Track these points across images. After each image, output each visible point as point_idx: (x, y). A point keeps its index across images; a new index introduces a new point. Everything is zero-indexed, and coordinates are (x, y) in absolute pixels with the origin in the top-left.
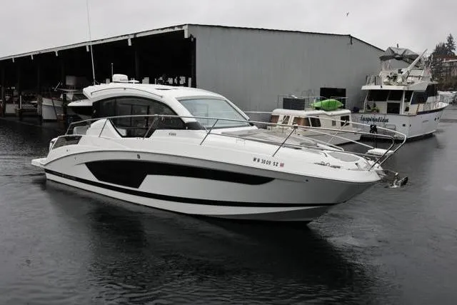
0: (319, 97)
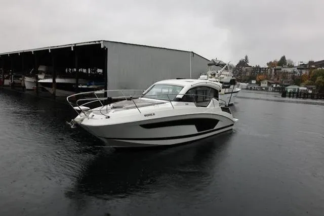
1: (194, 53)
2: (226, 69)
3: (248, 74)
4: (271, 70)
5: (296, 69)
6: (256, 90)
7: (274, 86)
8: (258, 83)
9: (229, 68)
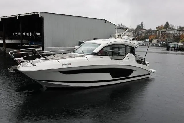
2: (128, 31)
3: (143, 35)
4: (159, 32)
5: (176, 31)
6: (149, 46)
7: (161, 43)
8: (151, 41)
9: (130, 31)
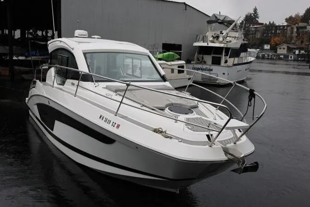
0: (161, 50)
1: (186, 5)
2: (235, 29)
3: (258, 35)
4: (292, 28)
6: (271, 59)
7: (297, 52)
8: (274, 48)
